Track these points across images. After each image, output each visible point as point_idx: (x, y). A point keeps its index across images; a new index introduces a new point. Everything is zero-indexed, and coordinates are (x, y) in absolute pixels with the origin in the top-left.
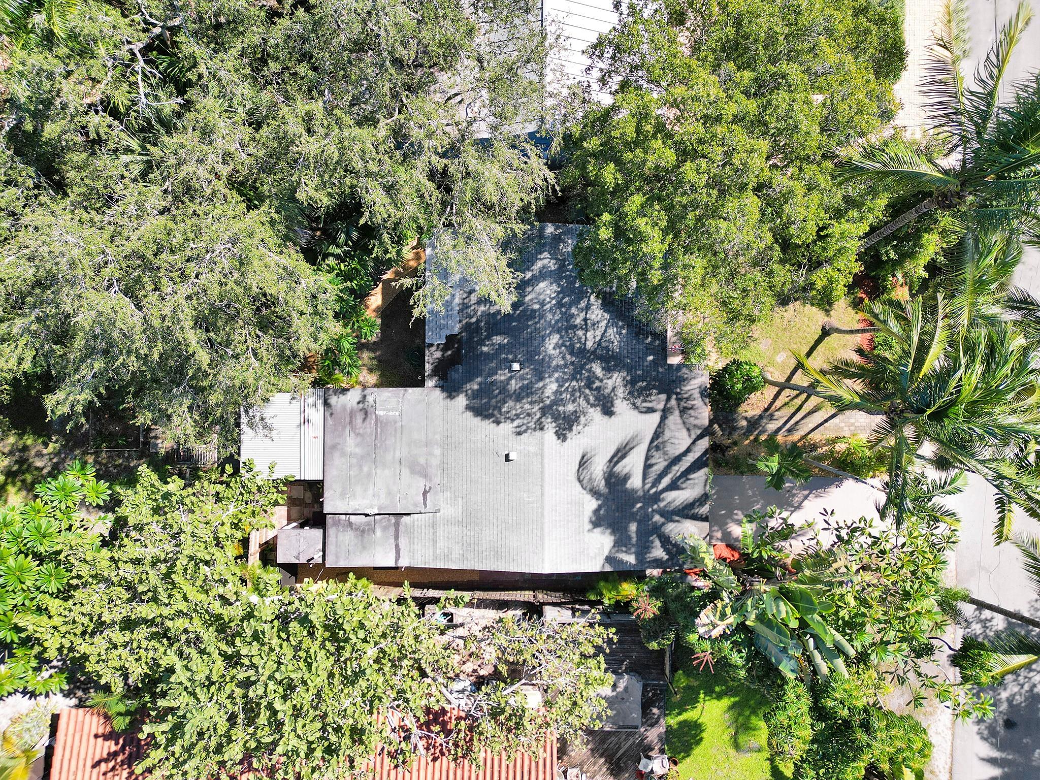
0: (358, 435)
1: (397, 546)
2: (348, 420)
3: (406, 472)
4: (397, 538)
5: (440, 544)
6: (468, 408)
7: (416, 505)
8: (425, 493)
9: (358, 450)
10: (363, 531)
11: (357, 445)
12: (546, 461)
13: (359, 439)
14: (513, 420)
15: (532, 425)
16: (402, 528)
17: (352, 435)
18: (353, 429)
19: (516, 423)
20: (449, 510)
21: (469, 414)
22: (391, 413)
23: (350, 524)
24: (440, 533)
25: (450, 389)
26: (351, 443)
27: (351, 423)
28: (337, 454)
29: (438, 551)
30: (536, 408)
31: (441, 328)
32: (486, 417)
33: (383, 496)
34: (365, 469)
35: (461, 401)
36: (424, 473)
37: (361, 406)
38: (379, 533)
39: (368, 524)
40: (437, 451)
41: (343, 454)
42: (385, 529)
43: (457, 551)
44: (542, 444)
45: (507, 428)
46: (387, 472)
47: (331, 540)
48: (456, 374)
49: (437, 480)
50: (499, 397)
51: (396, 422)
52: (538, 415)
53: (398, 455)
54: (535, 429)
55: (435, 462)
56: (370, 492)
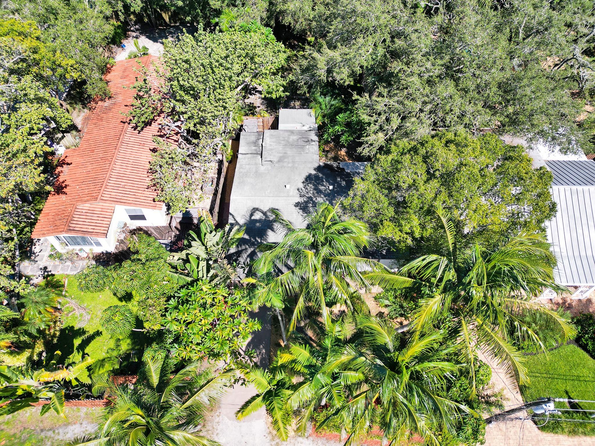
1: (248, 154)
2: (304, 137)
3: (281, 155)
4: (251, 153)
5: (247, 166)
6: (310, 174)
7: (266, 158)
8: (271, 161)
9: (291, 140)
10: (255, 143)
12: (286, 198)
13: (296, 140)
14: (304, 187)
15: (303, 194)
16: (255, 155)
20: (263, 169)
21: (307, 174)
22: (307, 150)
23: (258, 139)
24: (253, 166)
25: (319, 169)
26: (294, 138)
28: (289, 134)
30: (311, 195)
31: (348, 167)
32: (306, 180)
33: (270, 147)
34: (283, 142)
35: (314, 172)
36: (280, 161)
37: (310, 140)
38: (254, 148)
39: (258, 144)
40: (290, 165)
42: (256, 150)
44: (293, 197)
46: (281, 149)
47: (252, 133)
48: (326, 171)
49: (277, 165)
50: (316, 183)
51: (303, 151)
52: (307, 195)
53: (289, 152)
55: (285, 164)
56: (272, 144)
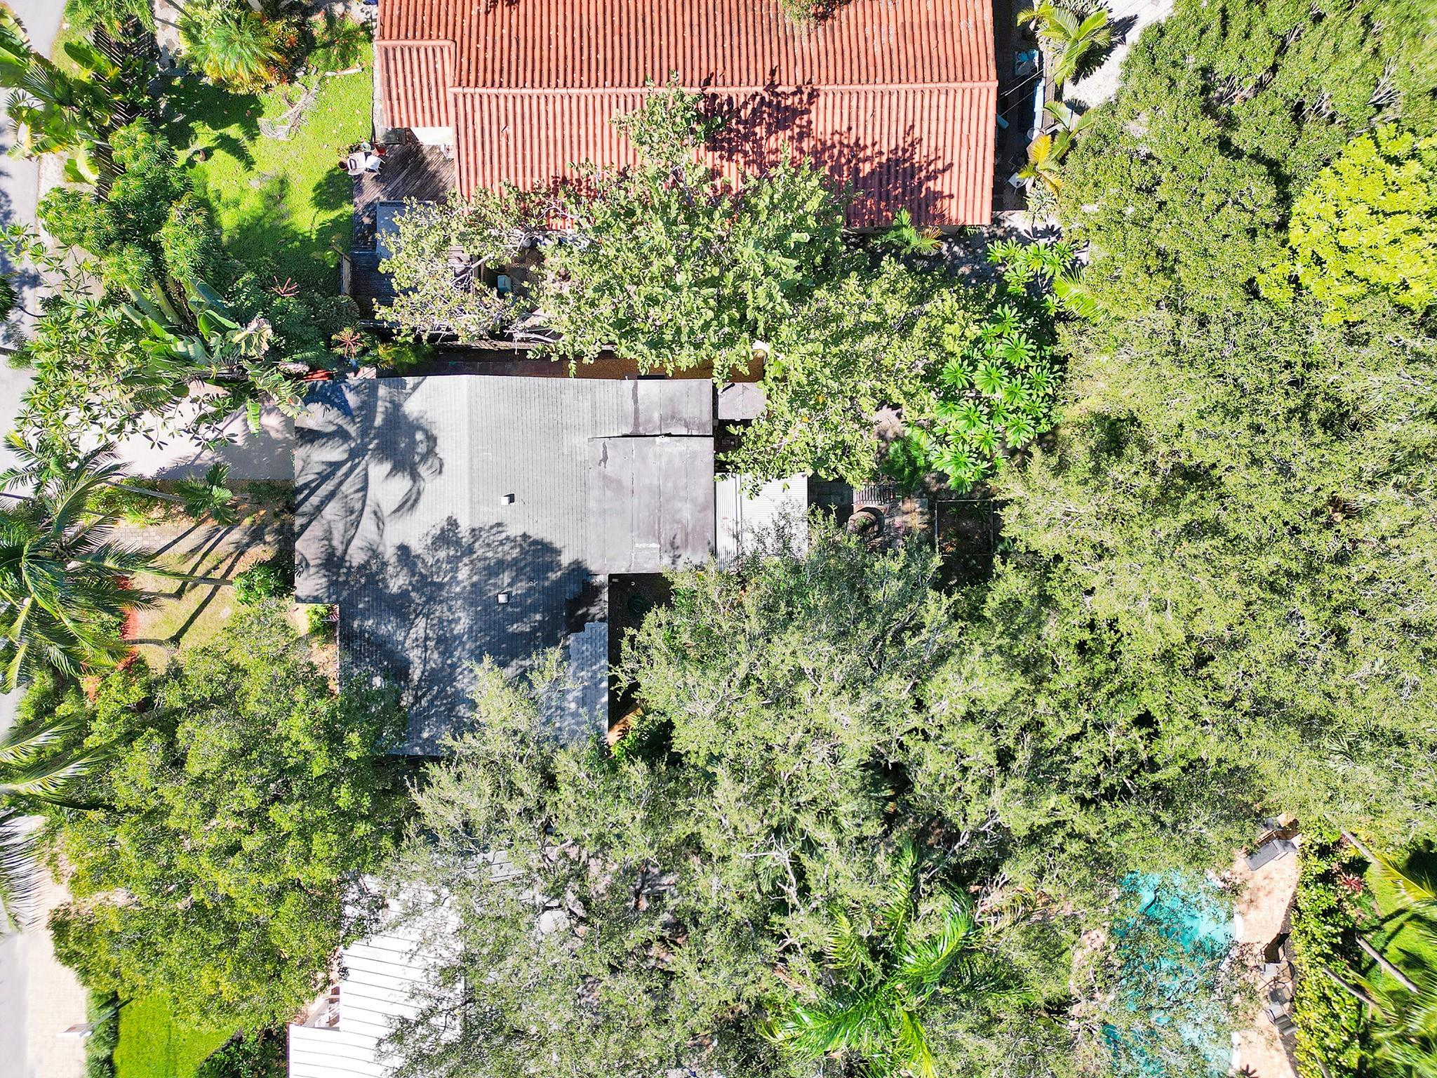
0: (678, 522)
1: (636, 402)
2: (690, 538)
3: (627, 482)
4: (636, 411)
5: (587, 404)
6: (558, 552)
7: (615, 446)
8: (605, 459)
9: (679, 505)
10: (673, 417)
11: (679, 510)
12: (467, 496)
13: (678, 517)
14: (507, 538)
15: (484, 534)
16: (631, 421)
17: (684, 522)
18: (684, 528)
19: (503, 536)
20: (579, 442)
21: (558, 545)
22: (644, 545)
23: (687, 425)
24: (588, 417)
25: (579, 573)
26: (687, 513)
27: (687, 535)
28: (701, 500)
29: (589, 396)
30: (480, 552)
31: (590, 640)
32: (536, 542)
33: (651, 455)
34: (670, 485)
35: (565, 560)
36: (607, 481)
37: (677, 553)
38: (656, 416)
39: (668, 426)
40: (592, 504)
41: (694, 501)
42: (649, 421)
43: (568, 397)
44: (471, 514)
45: (514, 530)
46: (647, 481)
47: (708, 407)
48: (573, 588)
49: (593, 474)
50: (523, 564)
51: (639, 536)
52: (477, 545)
53: (636, 501)
54: (481, 529)
55: (595, 493)
56: (664, 460)
